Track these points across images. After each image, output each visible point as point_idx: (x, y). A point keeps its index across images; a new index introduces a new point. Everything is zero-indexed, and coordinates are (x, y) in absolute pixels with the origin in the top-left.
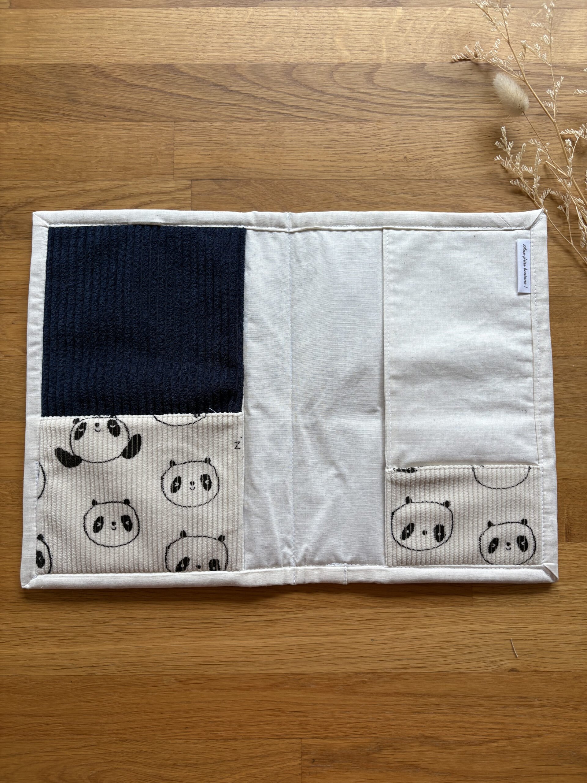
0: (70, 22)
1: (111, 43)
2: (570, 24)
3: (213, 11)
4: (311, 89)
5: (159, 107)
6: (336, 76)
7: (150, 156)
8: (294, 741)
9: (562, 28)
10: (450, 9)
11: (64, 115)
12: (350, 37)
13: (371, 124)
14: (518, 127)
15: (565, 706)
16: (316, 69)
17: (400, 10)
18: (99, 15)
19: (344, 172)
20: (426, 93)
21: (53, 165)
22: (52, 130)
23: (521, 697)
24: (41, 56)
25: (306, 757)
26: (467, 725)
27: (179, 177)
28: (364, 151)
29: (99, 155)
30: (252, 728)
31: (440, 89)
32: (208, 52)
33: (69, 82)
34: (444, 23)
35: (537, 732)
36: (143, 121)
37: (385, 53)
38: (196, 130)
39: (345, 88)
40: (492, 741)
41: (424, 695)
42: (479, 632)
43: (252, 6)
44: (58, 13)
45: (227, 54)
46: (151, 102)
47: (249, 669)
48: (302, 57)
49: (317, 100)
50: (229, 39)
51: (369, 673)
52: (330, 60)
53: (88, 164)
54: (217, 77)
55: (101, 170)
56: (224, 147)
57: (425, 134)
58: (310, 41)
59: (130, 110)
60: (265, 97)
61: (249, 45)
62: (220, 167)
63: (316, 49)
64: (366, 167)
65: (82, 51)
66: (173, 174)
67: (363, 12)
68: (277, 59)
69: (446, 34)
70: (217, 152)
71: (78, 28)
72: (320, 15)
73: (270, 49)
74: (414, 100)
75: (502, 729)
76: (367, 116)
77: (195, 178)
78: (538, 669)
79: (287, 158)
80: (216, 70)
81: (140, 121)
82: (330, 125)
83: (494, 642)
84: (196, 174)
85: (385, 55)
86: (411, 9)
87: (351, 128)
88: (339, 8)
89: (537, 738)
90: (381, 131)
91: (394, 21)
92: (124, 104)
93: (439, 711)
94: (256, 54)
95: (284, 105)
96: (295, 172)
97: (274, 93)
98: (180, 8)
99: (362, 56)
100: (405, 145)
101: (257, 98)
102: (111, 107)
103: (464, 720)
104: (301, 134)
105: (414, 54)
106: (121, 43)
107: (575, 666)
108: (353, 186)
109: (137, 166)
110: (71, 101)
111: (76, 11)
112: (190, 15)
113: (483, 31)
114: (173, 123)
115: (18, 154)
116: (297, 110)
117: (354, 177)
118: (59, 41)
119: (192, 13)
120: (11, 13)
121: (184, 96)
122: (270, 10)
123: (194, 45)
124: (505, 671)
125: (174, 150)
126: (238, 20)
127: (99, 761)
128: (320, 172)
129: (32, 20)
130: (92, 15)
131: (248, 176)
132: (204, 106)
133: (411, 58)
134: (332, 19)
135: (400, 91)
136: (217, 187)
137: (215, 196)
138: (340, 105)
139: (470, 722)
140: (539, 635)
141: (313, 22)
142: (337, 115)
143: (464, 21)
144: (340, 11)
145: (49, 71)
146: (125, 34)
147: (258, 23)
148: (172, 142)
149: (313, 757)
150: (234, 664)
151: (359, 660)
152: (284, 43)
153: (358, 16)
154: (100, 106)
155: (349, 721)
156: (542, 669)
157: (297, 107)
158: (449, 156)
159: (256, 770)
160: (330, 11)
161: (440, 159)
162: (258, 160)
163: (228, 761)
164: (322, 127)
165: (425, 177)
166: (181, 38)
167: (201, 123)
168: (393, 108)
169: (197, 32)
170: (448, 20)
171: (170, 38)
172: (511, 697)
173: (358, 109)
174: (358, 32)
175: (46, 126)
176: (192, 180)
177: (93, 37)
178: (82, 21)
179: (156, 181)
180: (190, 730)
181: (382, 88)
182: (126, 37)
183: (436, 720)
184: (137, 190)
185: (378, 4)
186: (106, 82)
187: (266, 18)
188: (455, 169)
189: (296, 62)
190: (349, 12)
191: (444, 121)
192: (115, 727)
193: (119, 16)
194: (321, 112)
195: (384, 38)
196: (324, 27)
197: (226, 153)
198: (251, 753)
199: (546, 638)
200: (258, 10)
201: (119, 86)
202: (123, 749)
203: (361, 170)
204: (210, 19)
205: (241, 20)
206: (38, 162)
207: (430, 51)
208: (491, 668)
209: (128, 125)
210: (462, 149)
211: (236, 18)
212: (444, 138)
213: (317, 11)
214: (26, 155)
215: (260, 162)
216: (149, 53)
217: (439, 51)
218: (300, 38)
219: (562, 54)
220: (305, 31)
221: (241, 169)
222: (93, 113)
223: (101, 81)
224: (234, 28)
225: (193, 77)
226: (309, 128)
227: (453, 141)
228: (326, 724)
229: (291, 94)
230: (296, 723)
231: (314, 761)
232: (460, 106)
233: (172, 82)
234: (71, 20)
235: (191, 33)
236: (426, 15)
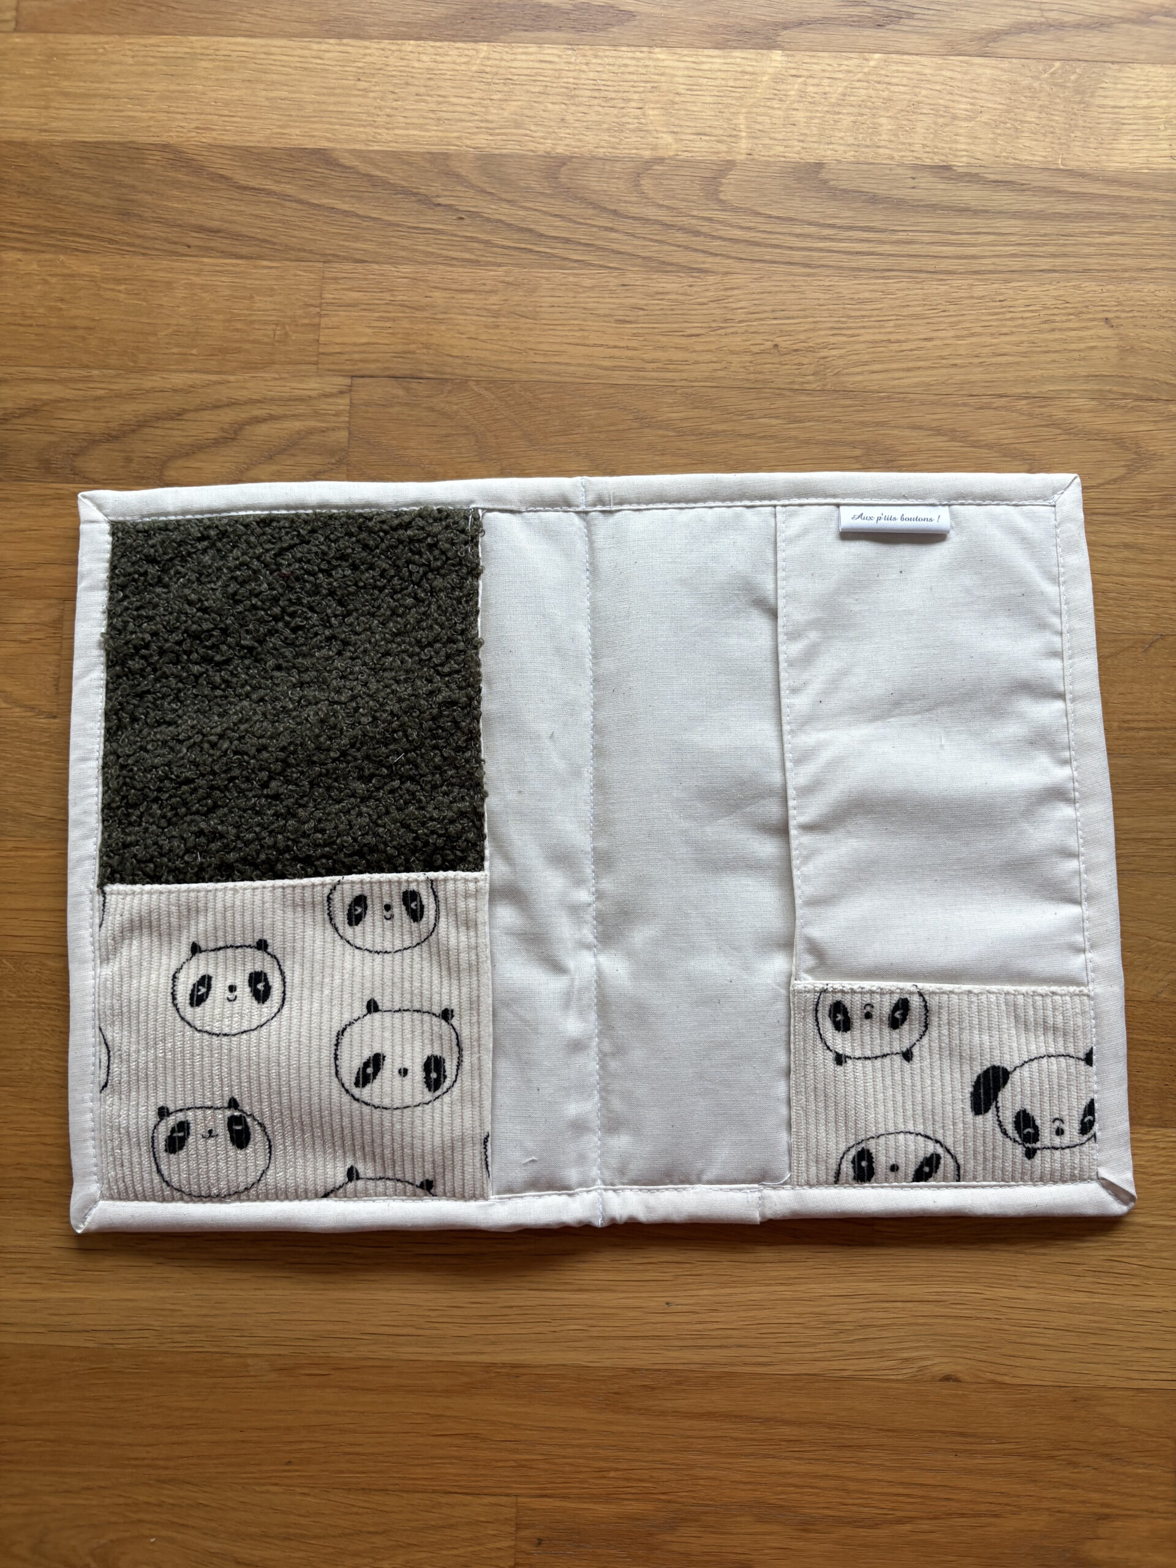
0: (130, 61)
1: (208, 104)
2: (1116, 93)
3: (409, 48)
4: (595, 206)
5: (296, 233)
6: (646, 183)
7: (274, 327)
8: (503, 1500)
9: (1098, 101)
10: (877, 56)
11: (111, 241)
12: (676, 106)
13: (711, 279)
14: (1002, 294)
15: (1052, 1457)
16: (607, 168)
17: (777, 55)
18: (187, 50)
19: (653, 370)
20: (822, 221)
21: (84, 338)
22: (86, 269)
23: (962, 1434)
24: (69, 124)
25: (524, 1533)
26: (852, 1486)
27: (329, 370)
28: (694, 331)
29: (174, 322)
30: (419, 1470)
31: (849, 214)
32: (398, 128)
33: (122, 178)
34: (865, 84)
35: (993, 1508)
36: (260, 257)
37: (744, 141)
38: (365, 279)
39: (662, 206)
40: (900, 1521)
41: (768, 1420)
42: (882, 1298)
43: (486, 40)
44: (107, 43)
45: (433, 133)
46: (279, 221)
47: (420, 1350)
48: (579, 144)
49: (607, 229)
50: (439, 103)
51: (659, 1370)
52: (634, 151)
53: (152, 339)
54: (411, 177)
55: (175, 350)
56: (418, 314)
57: (816, 302)
58: (598, 113)
59: (237, 237)
60: (503, 218)
61: (477, 118)
62: (409, 352)
63: (608, 130)
64: (696, 363)
65: (151, 118)
66: (316, 363)
67: (704, 59)
68: (532, 146)
69: (866, 107)
70: (406, 324)
71: (144, 74)
72: (620, 61)
73: (518, 125)
74: (798, 235)
75: (921, 1497)
76: (704, 263)
77: (358, 373)
78: (999, 1378)
79: (542, 339)
80: (409, 164)
81: (256, 258)
82: (630, 278)
83: (912, 1320)
84: (361, 365)
85: (744, 145)
86: (799, 56)
87: (670, 283)
88: (657, 50)
89: (992, 1520)
90: (729, 293)
91: (765, 78)
92: (226, 225)
93: (796, 1455)
94: (491, 135)
95: (542, 235)
96: (555, 368)
97: (522, 213)
98: (345, 41)
99: (698, 144)
100: (775, 322)
101: (488, 220)
102: (201, 229)
103: (847, 1475)
104: (571, 295)
105: (801, 144)
106: (227, 104)
107: (1076, 1376)
108: (669, 400)
109: (248, 346)
110: (125, 215)
111: (143, 41)
112: (365, 55)
113: (941, 102)
114: (321, 265)
115: (15, 315)
116: (567, 246)
117: (673, 381)
118: (106, 97)
119: (368, 51)
120: (17, 40)
121: (345, 213)
122: (521, 50)
123: (368, 114)
124: (933, 1379)
125: (320, 316)
126: (457, 67)
127: (114, 1519)
128: (606, 369)
129: (56, 55)
130: (173, 49)
131: (464, 372)
132: (383, 233)
133: (795, 153)
134: (643, 70)
135: (770, 217)
136: (401, 392)
137: (396, 410)
138: (651, 240)
139: (858, 1480)
140: (1004, 1310)
141: (605, 76)
142: (644, 258)
143: (905, 81)
144: (659, 56)
145: (84, 155)
146: (237, 89)
147: (497, 74)
148: (318, 302)
149: (539, 1535)
150: (391, 1339)
151: (640, 1343)
152: (546, 115)
153: (693, 65)
154: (180, 226)
155: (615, 1466)
156: (1007, 1380)
157: (567, 241)
158: (863, 346)
159: (424, 1555)
160: (639, 55)
161: (842, 351)
162: (483, 341)
163: (370, 1533)
164: (613, 282)
165: (814, 386)
166: (345, 99)
167: (376, 266)
168: (756, 249)
169: (377, 88)
170: (871, 77)
171: (323, 98)
172: (943, 1432)
173: (687, 248)
174: (693, 99)
175: (74, 264)
176: (352, 377)
177: (173, 92)
178: (152, 60)
179: (283, 375)
180: (296, 1468)
181: (735, 210)
182: (237, 93)
183: (789, 1473)
184: (245, 393)
185: (734, 44)
186: (194, 180)
187: (514, 64)
188: (873, 372)
189: (567, 153)
190: (676, 57)
191: (855, 277)
193: (226, 53)
194: (613, 251)
195: (744, 110)
196: (626, 86)
197: (422, 326)
198: (417, 1520)
199: (1019, 1317)
200: (499, 49)
201: (219, 190)
202: (163, 1499)
203: (687, 367)
204: (403, 63)
205: (463, 67)
206: (54, 332)
207: (833, 139)
208: (905, 1371)
209: (233, 265)
210: (890, 333)
211: (455, 63)
212: (855, 310)
213: (614, 53)
214: (31, 317)
215: (489, 346)
216: (280, 127)
217: (851, 140)
218: (577, 106)
219: (1099, 151)
220: (589, 93)
221: (450, 359)
222: (167, 241)
223: (186, 178)
224: (449, 83)
225: (364, 175)
226: (587, 282)
227: (870, 316)
228: (567, 1469)
229: (556, 215)
230: (507, 1464)
231: (540, 1542)
232: (887, 248)
233: (322, 184)
234: (133, 57)
235: (365, 90)
236: (829, 68)
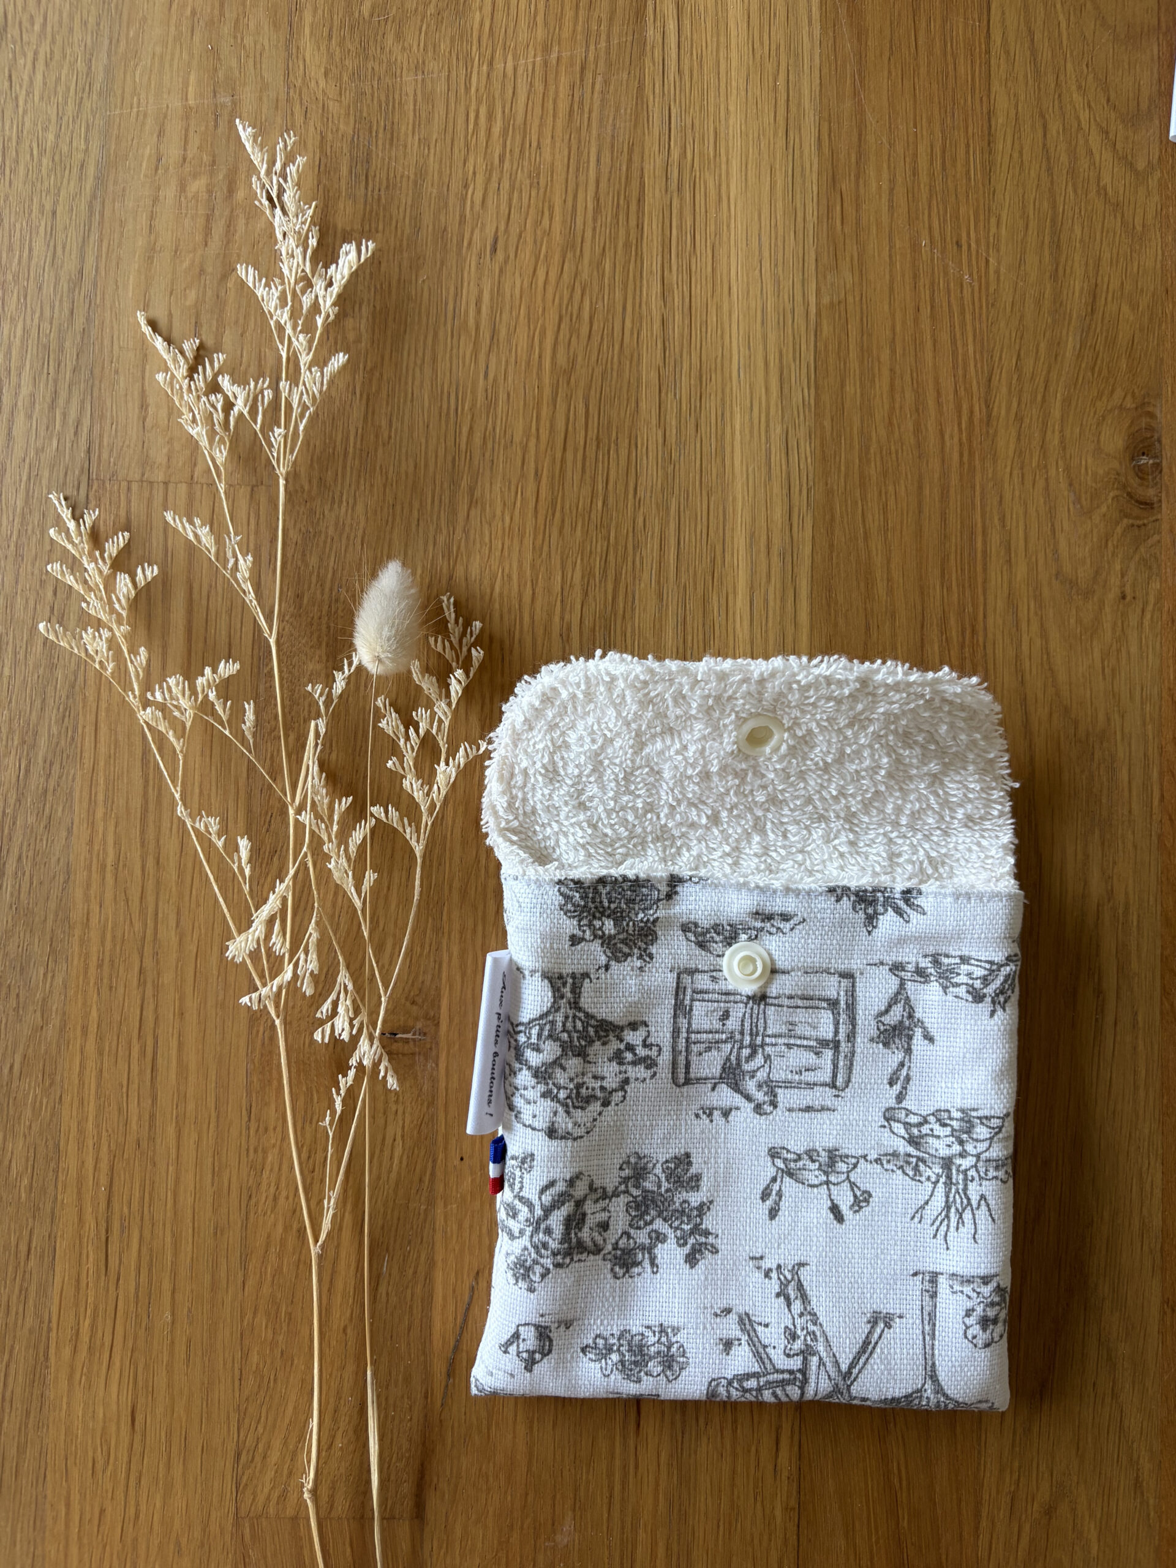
192: (952, 437)
